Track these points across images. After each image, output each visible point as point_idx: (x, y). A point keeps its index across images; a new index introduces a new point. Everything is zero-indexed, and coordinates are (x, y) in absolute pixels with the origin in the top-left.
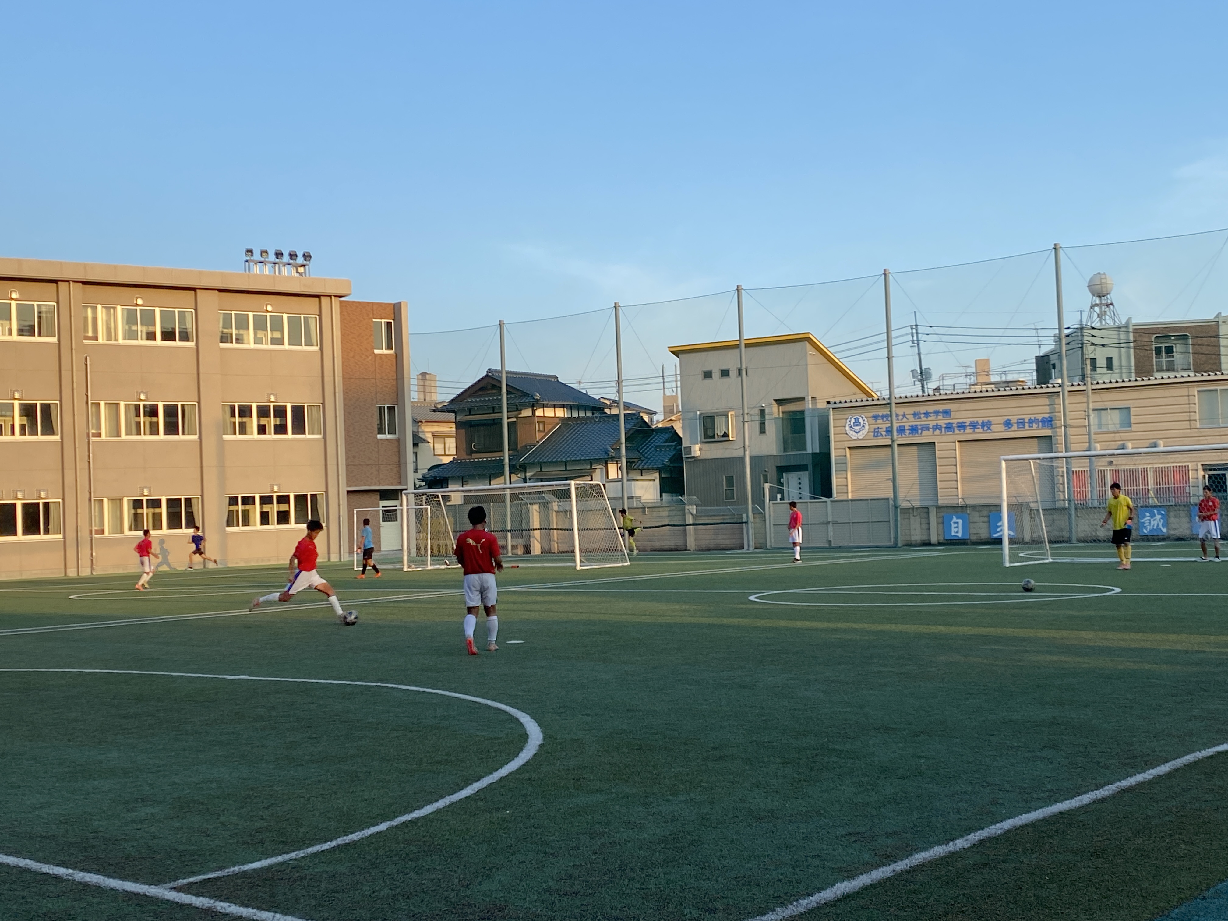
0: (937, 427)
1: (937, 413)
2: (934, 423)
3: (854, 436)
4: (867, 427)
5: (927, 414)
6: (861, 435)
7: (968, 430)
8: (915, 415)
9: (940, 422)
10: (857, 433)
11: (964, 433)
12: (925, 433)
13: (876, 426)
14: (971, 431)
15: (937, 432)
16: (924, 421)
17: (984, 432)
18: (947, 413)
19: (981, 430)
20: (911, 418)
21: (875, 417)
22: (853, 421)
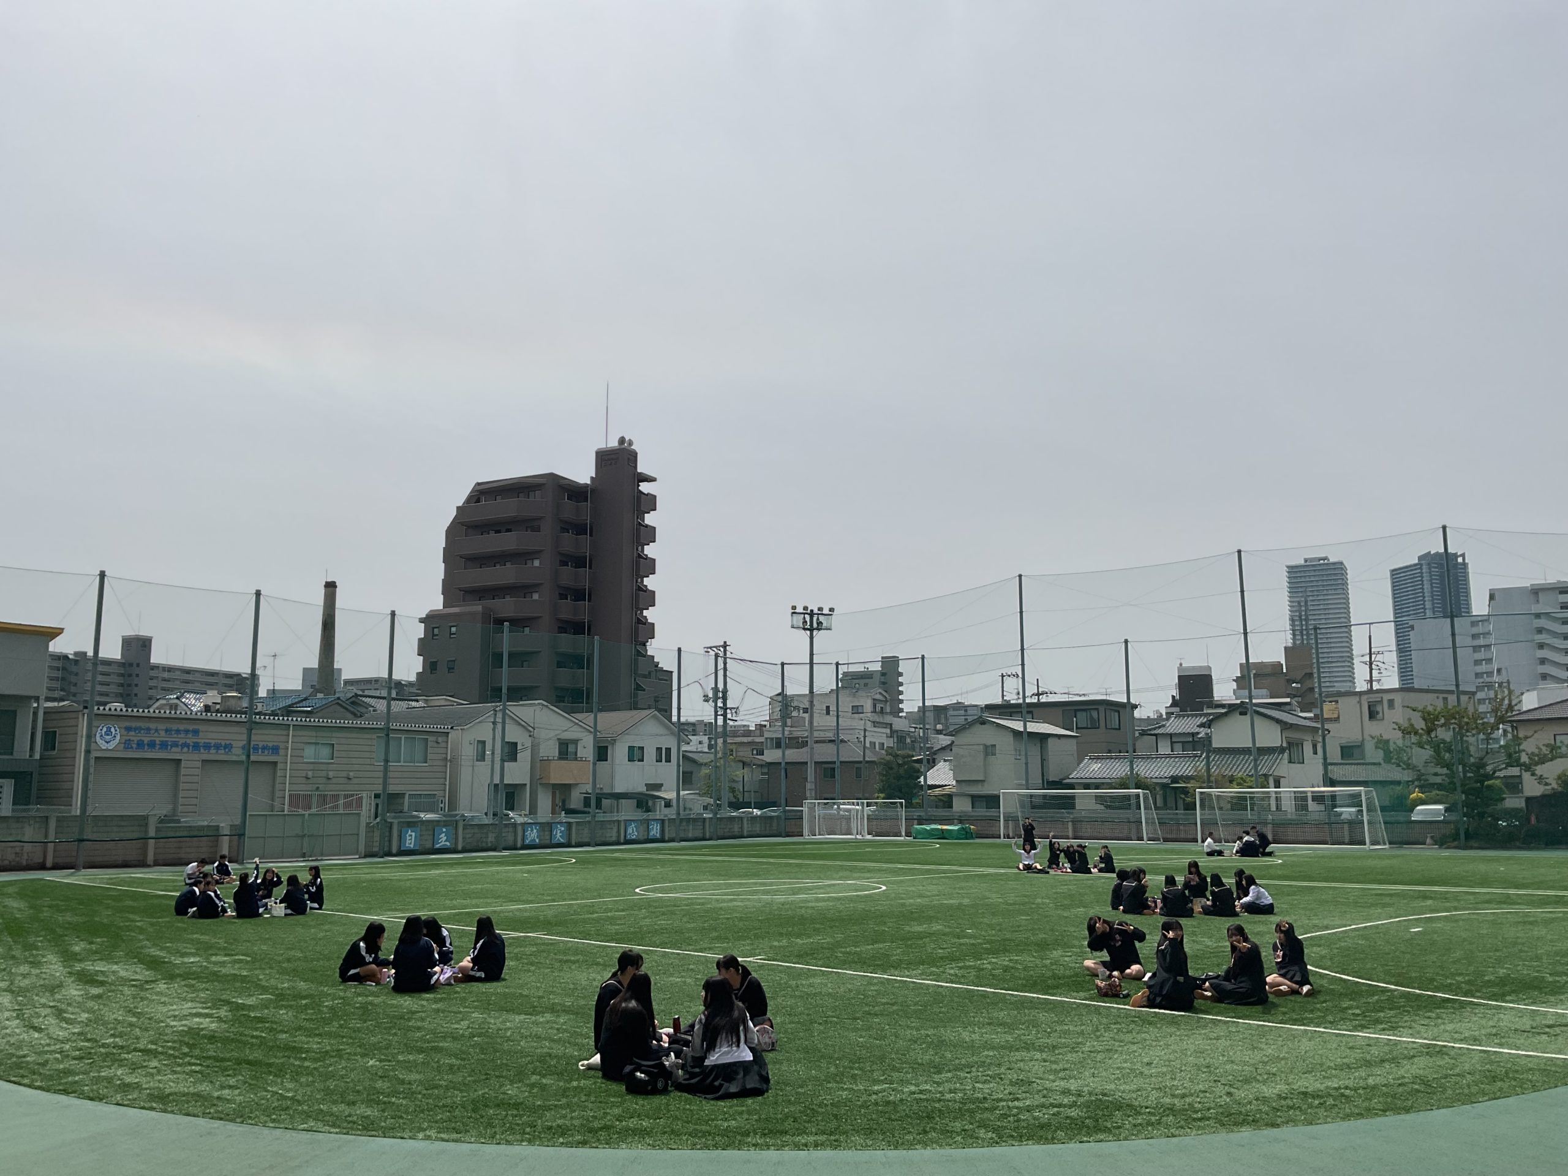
0: (186, 745)
1: (187, 731)
2: (183, 741)
3: (104, 746)
4: (118, 737)
5: (178, 731)
6: (111, 746)
7: (213, 751)
8: (167, 731)
9: (188, 741)
10: (107, 742)
11: (209, 753)
12: (174, 749)
13: (128, 738)
14: (214, 751)
15: (185, 749)
16: (174, 738)
17: (227, 754)
18: (196, 732)
19: (223, 751)
20: (163, 733)
21: (128, 729)
22: (105, 729)
